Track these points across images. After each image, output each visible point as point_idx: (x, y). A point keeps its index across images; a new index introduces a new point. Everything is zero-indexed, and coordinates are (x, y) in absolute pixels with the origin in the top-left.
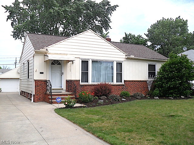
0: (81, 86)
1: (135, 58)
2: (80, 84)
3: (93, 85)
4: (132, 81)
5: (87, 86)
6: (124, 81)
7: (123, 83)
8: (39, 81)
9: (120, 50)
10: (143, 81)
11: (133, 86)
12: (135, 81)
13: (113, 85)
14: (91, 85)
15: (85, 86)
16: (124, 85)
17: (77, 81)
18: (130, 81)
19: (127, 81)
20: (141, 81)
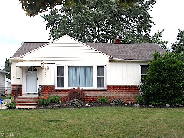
0: (56, 91)
1: (119, 60)
2: (55, 88)
3: (69, 90)
4: (117, 86)
5: (62, 91)
6: (106, 86)
7: (105, 88)
8: (15, 86)
9: (101, 52)
10: (132, 86)
11: (118, 92)
12: (120, 86)
13: (92, 91)
14: (66, 90)
15: (59, 90)
16: (106, 91)
17: (51, 86)
18: (113, 86)
19: (110, 86)
20: (129, 86)
